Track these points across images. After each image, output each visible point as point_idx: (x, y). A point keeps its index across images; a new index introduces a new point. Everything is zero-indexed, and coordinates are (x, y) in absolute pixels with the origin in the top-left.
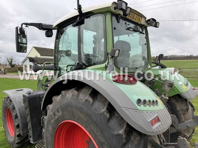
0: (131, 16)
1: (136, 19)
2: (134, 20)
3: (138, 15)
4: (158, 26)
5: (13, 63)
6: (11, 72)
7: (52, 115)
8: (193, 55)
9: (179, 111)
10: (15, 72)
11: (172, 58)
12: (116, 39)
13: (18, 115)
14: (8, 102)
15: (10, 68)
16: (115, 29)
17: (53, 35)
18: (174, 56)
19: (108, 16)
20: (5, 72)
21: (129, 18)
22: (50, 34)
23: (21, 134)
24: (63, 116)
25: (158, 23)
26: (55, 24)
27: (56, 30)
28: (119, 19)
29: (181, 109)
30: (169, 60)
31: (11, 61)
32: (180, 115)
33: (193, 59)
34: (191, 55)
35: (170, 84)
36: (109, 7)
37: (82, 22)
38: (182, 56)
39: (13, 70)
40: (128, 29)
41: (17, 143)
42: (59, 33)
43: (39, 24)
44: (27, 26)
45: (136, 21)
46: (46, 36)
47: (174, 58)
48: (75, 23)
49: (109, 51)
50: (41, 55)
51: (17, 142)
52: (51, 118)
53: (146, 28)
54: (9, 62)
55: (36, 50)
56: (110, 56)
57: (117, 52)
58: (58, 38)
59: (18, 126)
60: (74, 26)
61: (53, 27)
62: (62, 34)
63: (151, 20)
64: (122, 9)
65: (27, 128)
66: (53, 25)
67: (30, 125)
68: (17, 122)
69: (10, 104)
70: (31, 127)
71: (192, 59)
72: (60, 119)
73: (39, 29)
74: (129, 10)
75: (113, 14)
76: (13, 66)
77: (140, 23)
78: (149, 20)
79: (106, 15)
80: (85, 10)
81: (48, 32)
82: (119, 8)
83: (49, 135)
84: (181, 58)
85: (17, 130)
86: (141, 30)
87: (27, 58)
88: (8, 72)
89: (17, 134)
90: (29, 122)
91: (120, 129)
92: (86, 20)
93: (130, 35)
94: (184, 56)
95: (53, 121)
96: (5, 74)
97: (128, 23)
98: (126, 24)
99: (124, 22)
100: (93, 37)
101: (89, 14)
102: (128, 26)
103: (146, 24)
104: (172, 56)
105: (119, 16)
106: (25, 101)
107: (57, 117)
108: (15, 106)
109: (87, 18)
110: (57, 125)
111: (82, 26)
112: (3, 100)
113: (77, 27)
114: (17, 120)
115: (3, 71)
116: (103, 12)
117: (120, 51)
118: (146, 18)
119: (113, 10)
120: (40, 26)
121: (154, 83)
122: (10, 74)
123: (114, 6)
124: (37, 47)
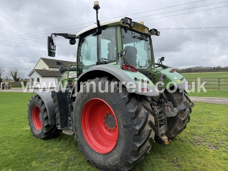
0: (136, 28)
1: (140, 29)
2: (139, 30)
3: (141, 26)
4: (158, 34)
5: (18, 77)
6: (15, 87)
7: (80, 98)
8: (221, 67)
9: (175, 100)
10: (19, 86)
11: (197, 70)
12: (124, 46)
13: (47, 108)
14: (36, 99)
15: (14, 82)
16: (123, 37)
17: (75, 43)
18: (199, 68)
19: (119, 28)
20: (9, 86)
21: (134, 29)
22: (73, 42)
23: (50, 124)
24: (89, 97)
25: (159, 32)
26: (78, 34)
27: (79, 39)
28: (126, 30)
29: (177, 99)
30: (194, 72)
31: (15, 74)
32: (177, 103)
33: (221, 71)
34: (219, 66)
35: (164, 76)
36: (119, 22)
37: (100, 33)
38: (208, 68)
39: (17, 84)
40: (134, 37)
41: (45, 134)
42: (81, 41)
43: (66, 34)
44: (56, 36)
45: (141, 31)
46: (70, 44)
47: (199, 70)
48: (94, 33)
49: (119, 52)
50: (49, 67)
51: (45, 132)
52: (79, 100)
53: (150, 36)
54: (13, 76)
55: (44, 62)
56: (119, 55)
57: (124, 52)
58: (80, 45)
59: (47, 118)
60: (94, 35)
61: (76, 36)
62: (83, 42)
63: (153, 30)
64: (127, 24)
65: (55, 117)
66: (76, 35)
67: (58, 115)
68: (45, 115)
69: (39, 101)
70: (59, 116)
71: (219, 71)
72: (86, 100)
73: (66, 38)
74: (133, 24)
75: (122, 27)
76: (17, 80)
77: (143, 33)
78: (151, 30)
79: (117, 28)
80: (102, 24)
81: (72, 41)
82: (125, 23)
83: (77, 114)
84: (207, 70)
85: (45, 122)
86: (145, 39)
87: (34, 71)
88: (12, 86)
89: (45, 125)
90: (57, 112)
91: (125, 96)
92: (103, 31)
93: (138, 42)
94: (211, 67)
95: (81, 102)
96: (9, 88)
97: (133, 33)
98: (132, 33)
99: (131, 32)
100: (108, 45)
101: (105, 27)
102: (134, 35)
103: (149, 34)
104: (197, 67)
105: (127, 28)
106: (54, 95)
107: (84, 98)
108: (44, 101)
109: (103, 29)
110: (84, 104)
111: (100, 36)
112: (30, 100)
113: (96, 36)
114: (45, 113)
115: (7, 85)
116: (115, 25)
117: (127, 52)
118: (149, 29)
119: (122, 24)
120: (66, 36)
121: (155, 78)
122: (15, 89)
123: (122, 21)
124: (45, 59)
